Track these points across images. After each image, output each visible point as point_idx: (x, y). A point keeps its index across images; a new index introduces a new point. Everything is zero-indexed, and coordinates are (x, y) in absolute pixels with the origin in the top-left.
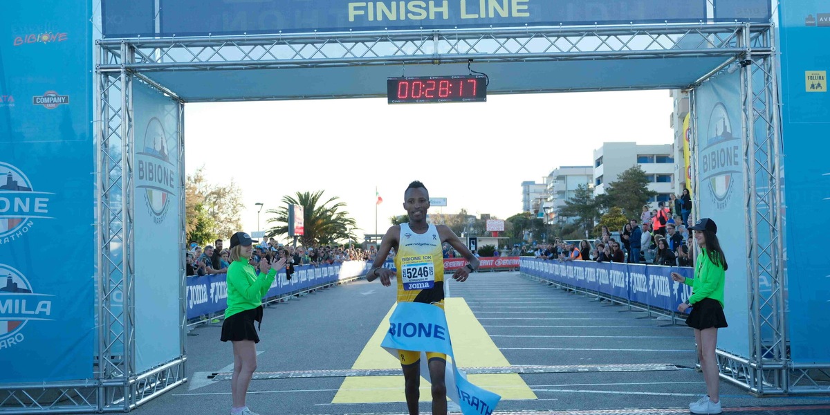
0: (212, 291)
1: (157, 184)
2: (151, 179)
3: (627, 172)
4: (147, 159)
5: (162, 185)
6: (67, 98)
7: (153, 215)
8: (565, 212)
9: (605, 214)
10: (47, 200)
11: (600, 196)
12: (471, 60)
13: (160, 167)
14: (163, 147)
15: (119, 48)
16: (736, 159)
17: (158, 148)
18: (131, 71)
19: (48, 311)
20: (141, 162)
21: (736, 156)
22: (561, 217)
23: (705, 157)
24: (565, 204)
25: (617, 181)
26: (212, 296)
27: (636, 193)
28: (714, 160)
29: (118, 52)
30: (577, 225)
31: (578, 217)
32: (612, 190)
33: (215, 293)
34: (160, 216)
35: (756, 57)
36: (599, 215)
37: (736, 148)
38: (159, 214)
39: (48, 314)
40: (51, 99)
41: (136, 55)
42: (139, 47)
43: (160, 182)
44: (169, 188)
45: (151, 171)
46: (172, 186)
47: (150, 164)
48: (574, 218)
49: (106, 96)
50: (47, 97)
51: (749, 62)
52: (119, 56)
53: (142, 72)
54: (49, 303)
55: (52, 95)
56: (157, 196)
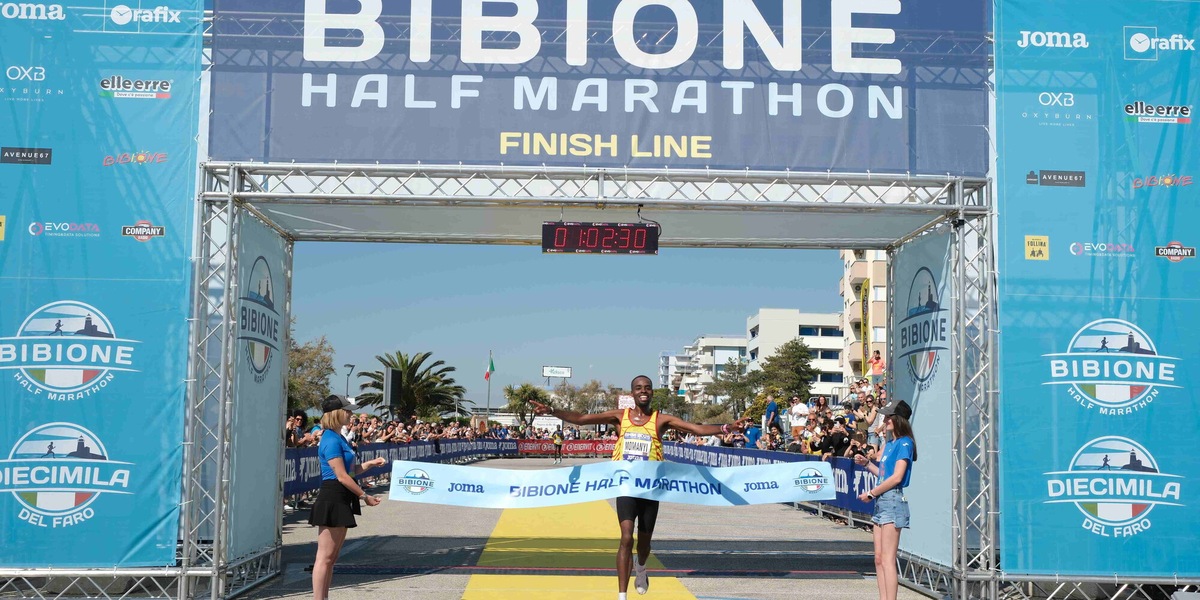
0: (302, 468)
1: (259, 336)
2: (254, 330)
3: (787, 345)
4: (251, 305)
5: (265, 338)
6: (162, 229)
7: (254, 372)
8: (712, 389)
9: (759, 394)
10: (132, 349)
11: (755, 373)
12: (641, 205)
13: (264, 315)
14: (268, 292)
15: (227, 174)
16: (943, 334)
17: (263, 294)
18: (240, 201)
19: (125, 483)
20: (244, 309)
21: (943, 329)
22: (706, 396)
23: (904, 330)
24: (712, 381)
25: (774, 355)
26: (302, 473)
27: (798, 371)
28: (915, 334)
29: (226, 178)
30: (725, 407)
31: (727, 397)
32: (768, 366)
33: (305, 471)
34: (261, 375)
35: (970, 217)
36: (752, 396)
37: (943, 321)
38: (260, 372)
39: (125, 485)
40: (144, 230)
41: (246, 183)
42: (250, 172)
43: (263, 333)
44: (271, 341)
45: (254, 320)
46: (275, 339)
47: (254, 311)
48: (723, 398)
49: (208, 229)
50: (139, 227)
51: (962, 223)
52: (227, 183)
53: (251, 202)
54: (127, 473)
55: (145, 226)
56: (259, 348)
